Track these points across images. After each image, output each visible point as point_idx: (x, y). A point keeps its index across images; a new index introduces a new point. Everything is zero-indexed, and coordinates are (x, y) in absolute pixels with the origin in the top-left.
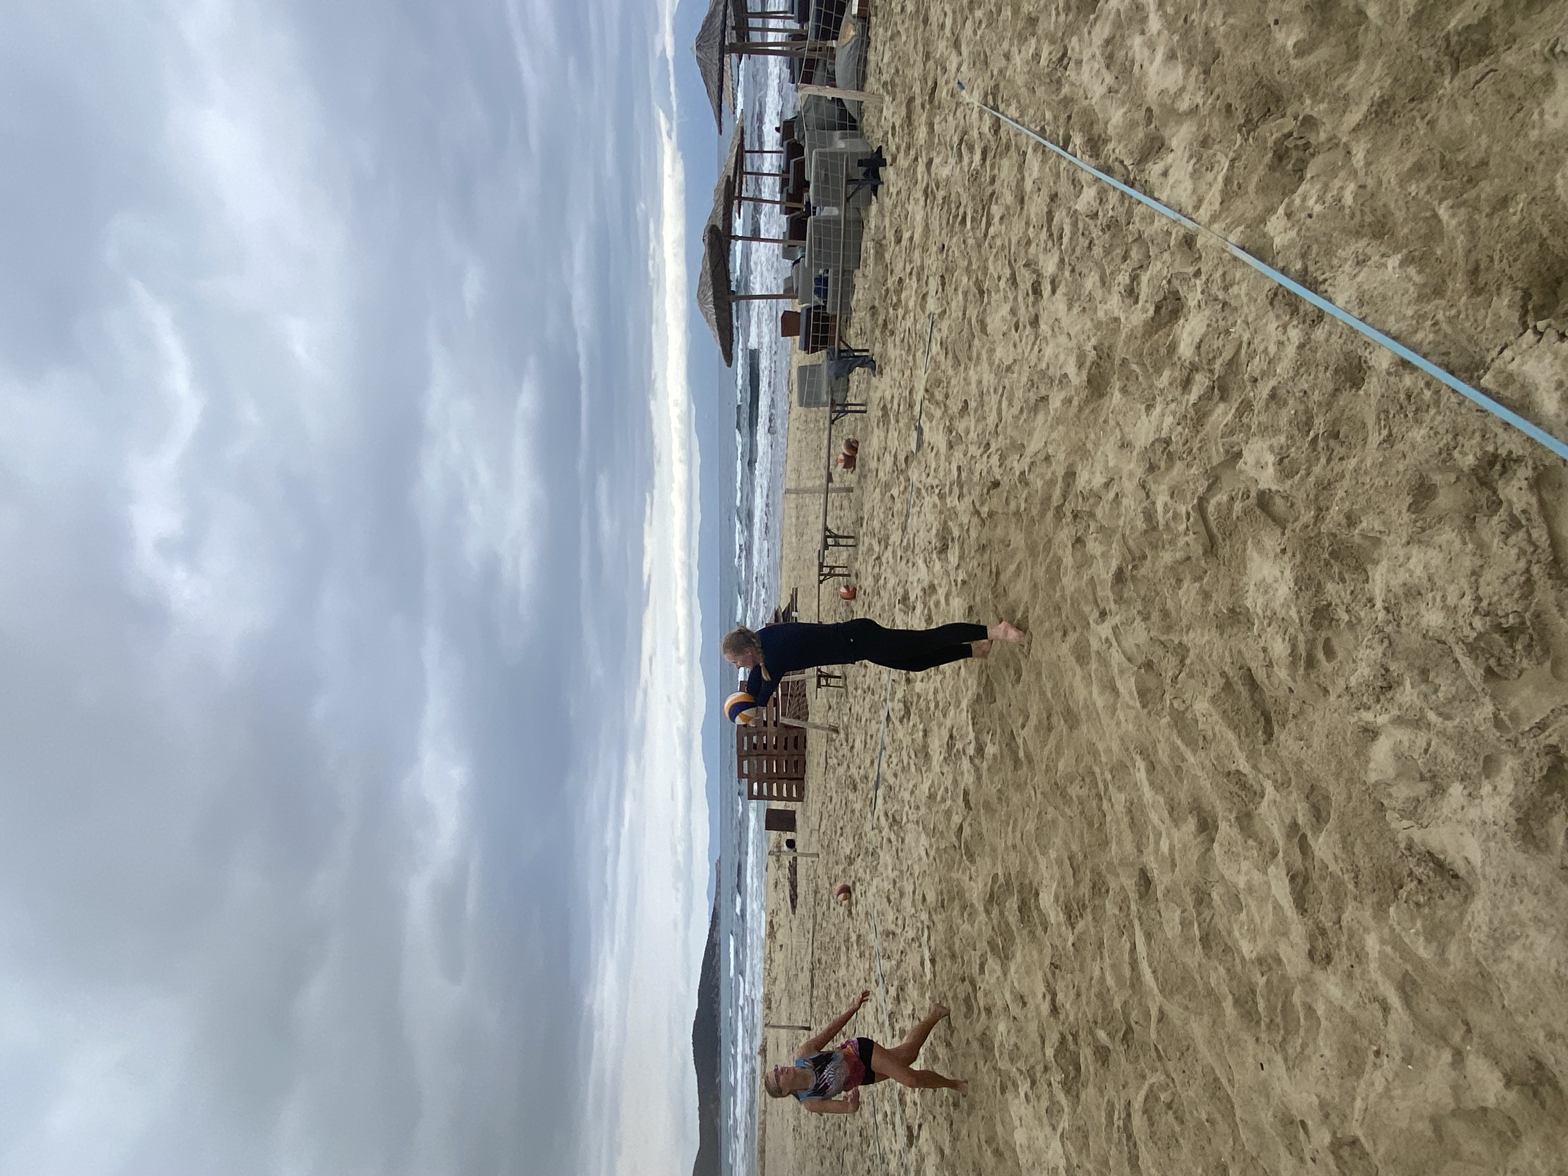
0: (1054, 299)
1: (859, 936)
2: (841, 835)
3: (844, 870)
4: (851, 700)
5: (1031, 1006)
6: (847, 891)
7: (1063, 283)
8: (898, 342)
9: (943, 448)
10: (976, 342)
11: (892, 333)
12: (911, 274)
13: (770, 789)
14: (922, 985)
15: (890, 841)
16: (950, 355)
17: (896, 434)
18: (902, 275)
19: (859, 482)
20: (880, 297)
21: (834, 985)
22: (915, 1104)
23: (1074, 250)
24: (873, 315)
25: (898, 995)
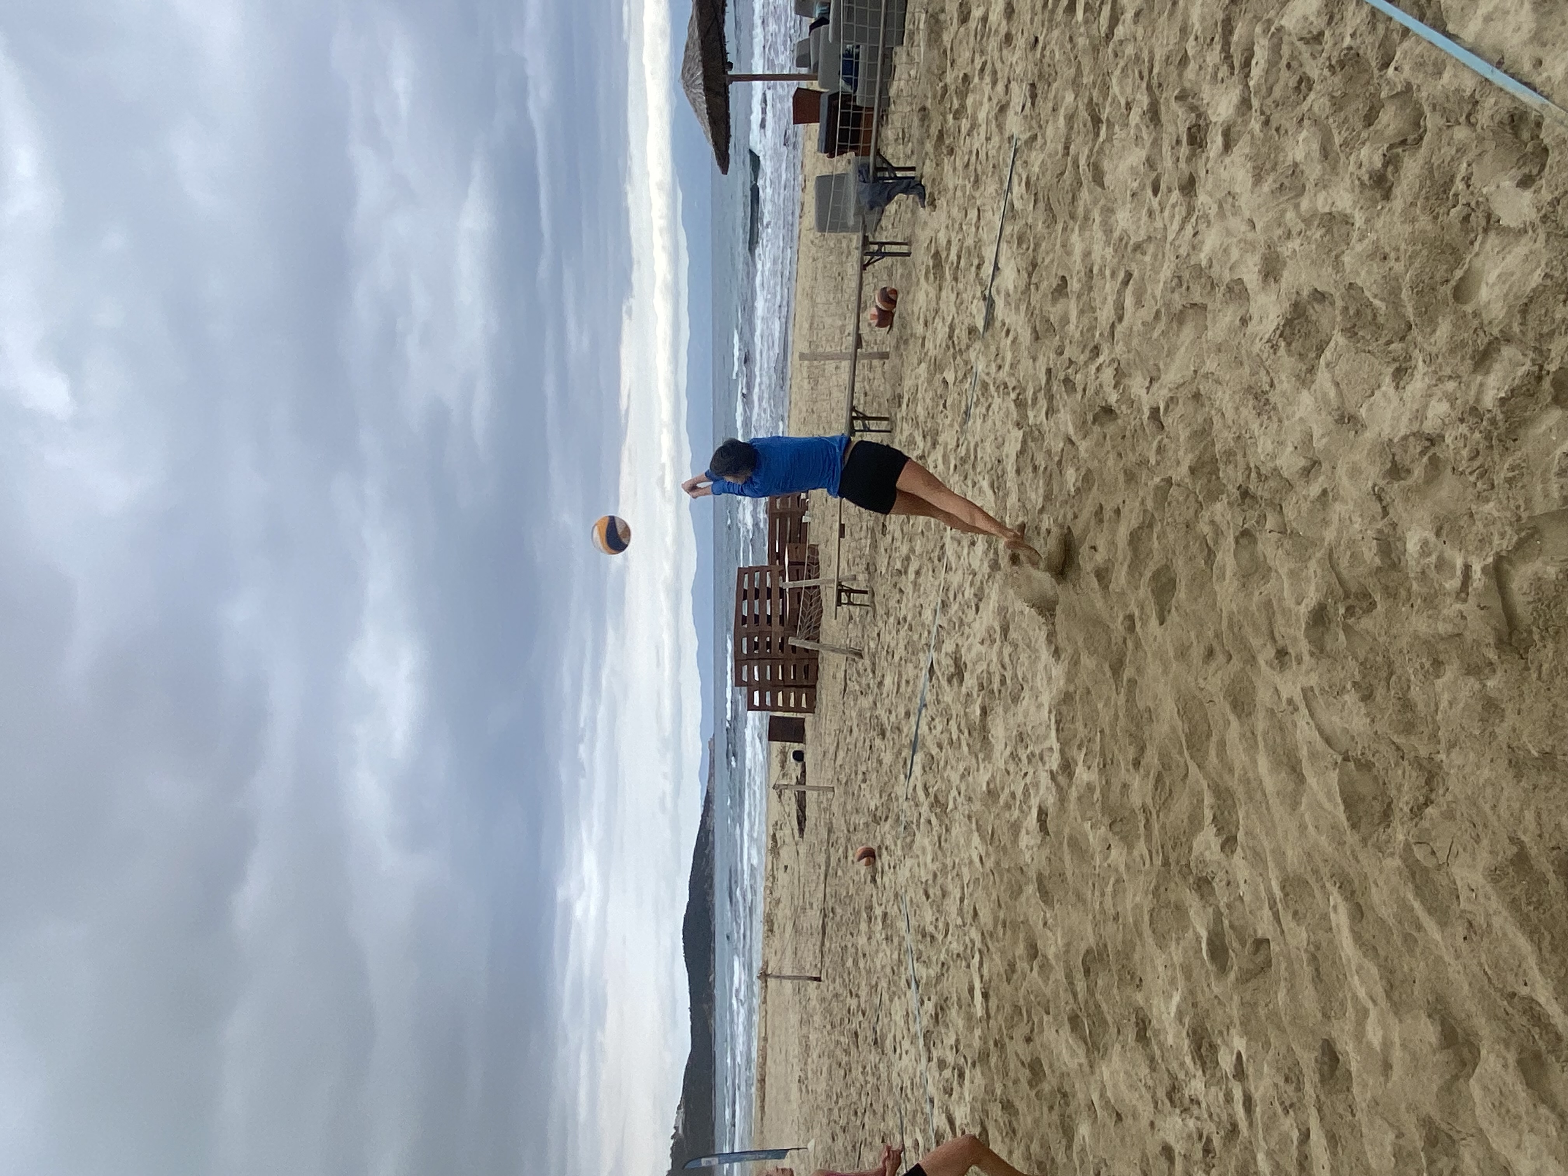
0: (1227, 160)
1: (885, 915)
2: (864, 781)
3: (867, 825)
4: (880, 624)
6: (870, 855)
7: (1247, 137)
8: (959, 165)
9: (1026, 336)
10: (1085, 195)
11: (951, 152)
12: (982, 70)
14: (969, 1017)
15: (929, 822)
16: (1041, 205)
17: (953, 297)
18: (968, 70)
19: (897, 347)
20: (934, 97)
23: (1270, 90)
24: (923, 120)
25: (937, 1015)
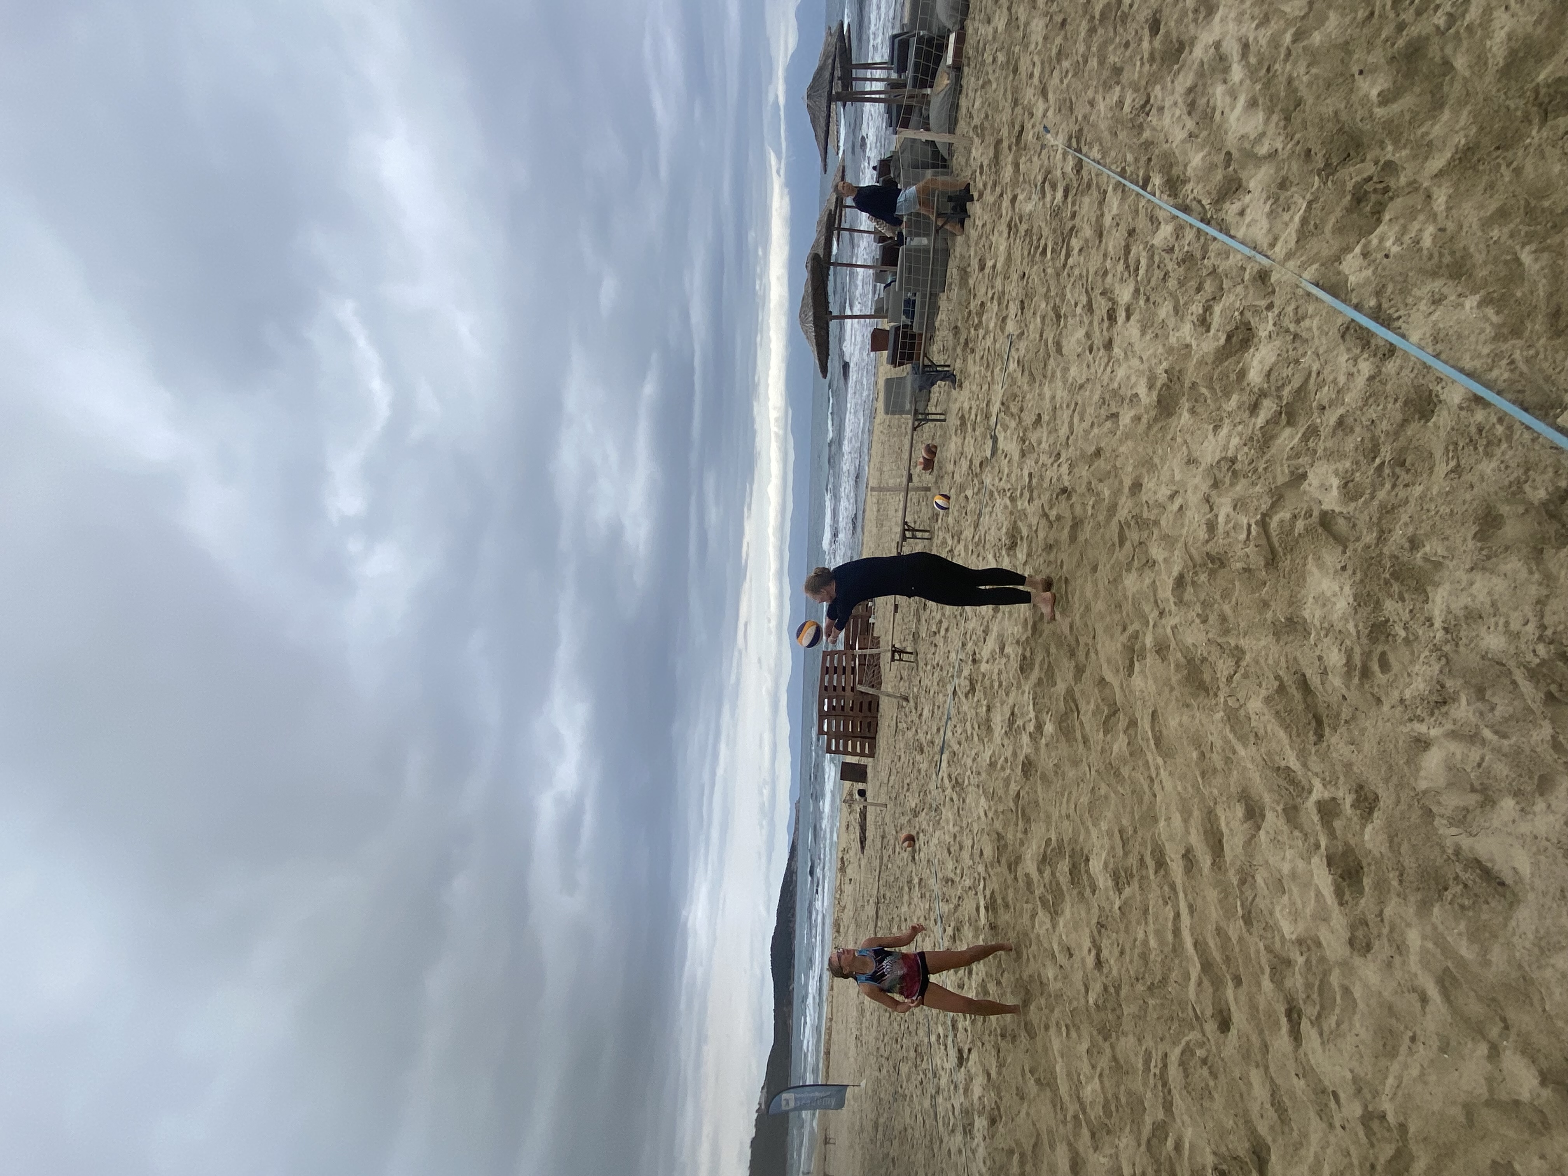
0: (1128, 325)
1: (921, 880)
2: (908, 790)
3: (909, 821)
4: (922, 674)
5: (1077, 958)
6: (911, 839)
7: (1138, 310)
8: (978, 358)
9: (1016, 456)
10: (1052, 362)
11: (973, 351)
12: (992, 298)
13: (846, 746)
14: (977, 929)
15: (952, 800)
16: (1026, 373)
17: (972, 442)
18: (984, 299)
19: (936, 482)
20: (963, 318)
21: (897, 919)
22: (966, 1030)
23: (1149, 282)
24: (955, 335)
25: (954, 935)
